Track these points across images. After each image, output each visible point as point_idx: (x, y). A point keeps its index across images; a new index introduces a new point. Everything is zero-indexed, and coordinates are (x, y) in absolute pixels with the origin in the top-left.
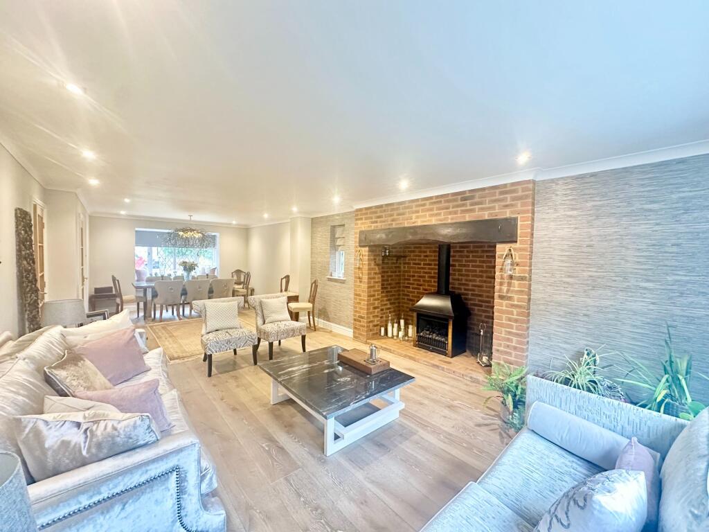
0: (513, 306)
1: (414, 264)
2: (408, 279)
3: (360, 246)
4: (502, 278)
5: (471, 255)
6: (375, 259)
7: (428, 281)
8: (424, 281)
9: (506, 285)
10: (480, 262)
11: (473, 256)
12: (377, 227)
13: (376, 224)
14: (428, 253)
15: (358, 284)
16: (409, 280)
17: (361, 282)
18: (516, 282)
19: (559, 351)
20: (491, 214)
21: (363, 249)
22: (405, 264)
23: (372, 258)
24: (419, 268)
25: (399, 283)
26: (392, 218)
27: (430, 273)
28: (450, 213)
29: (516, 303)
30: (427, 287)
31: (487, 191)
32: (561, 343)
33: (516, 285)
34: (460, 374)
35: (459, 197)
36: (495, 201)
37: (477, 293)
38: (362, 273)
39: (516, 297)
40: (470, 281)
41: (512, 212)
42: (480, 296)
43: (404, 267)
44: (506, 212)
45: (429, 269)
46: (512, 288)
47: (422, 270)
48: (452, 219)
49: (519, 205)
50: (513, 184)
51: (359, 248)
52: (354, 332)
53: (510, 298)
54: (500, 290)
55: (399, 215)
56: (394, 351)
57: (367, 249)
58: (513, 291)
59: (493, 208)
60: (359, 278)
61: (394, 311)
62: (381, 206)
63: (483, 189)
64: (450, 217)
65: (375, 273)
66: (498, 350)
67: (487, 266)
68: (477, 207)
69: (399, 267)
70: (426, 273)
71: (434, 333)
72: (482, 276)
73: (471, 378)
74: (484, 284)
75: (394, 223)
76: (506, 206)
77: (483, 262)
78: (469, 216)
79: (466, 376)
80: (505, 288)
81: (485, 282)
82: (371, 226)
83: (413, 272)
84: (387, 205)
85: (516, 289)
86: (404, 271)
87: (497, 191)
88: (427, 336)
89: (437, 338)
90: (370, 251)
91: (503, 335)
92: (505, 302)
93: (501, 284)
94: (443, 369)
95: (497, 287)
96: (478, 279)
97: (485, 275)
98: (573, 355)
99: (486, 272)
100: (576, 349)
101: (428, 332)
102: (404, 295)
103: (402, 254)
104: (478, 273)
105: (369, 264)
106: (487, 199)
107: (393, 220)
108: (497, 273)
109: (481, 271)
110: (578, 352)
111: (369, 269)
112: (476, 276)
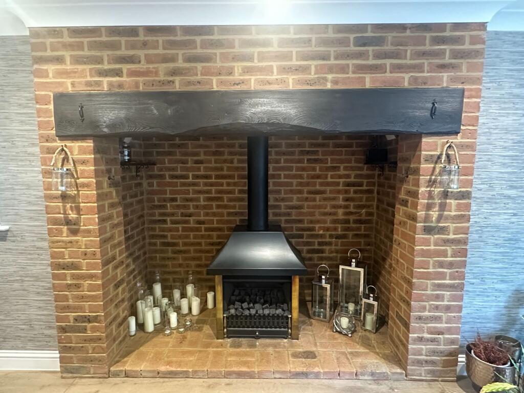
0: (447, 242)
1: (172, 177)
2: (160, 207)
3: (62, 137)
4: (430, 196)
5: (283, 158)
6: (109, 171)
7: (205, 207)
8: (197, 207)
9: (437, 208)
10: (298, 169)
11: (286, 161)
12: (120, 86)
13: (116, 79)
14: (202, 157)
15: (65, 237)
16: (164, 207)
17: (75, 232)
18: (453, 202)
19: (493, 296)
20: (416, 79)
21: (76, 145)
22: (151, 177)
23: (103, 167)
24: (183, 184)
25: (142, 216)
26: (171, 65)
27: (209, 192)
28: (331, 69)
29: (452, 236)
30: (202, 218)
31: (408, 33)
32: (497, 283)
33: (453, 207)
34: (351, 373)
35: (352, 37)
36: (424, 54)
37: (294, 217)
38: (78, 210)
39: (452, 226)
40: (283, 200)
41: (453, 80)
42: (300, 221)
43: (151, 185)
44: (441, 79)
45: (206, 184)
46: (446, 213)
47: (191, 188)
48: (335, 82)
49: (464, 68)
50: (457, 26)
51: (59, 144)
52: (62, 360)
53: (443, 230)
54: (427, 218)
55: (190, 59)
56: (195, 372)
57: (89, 144)
58: (447, 218)
59: (419, 68)
60: (68, 222)
61: (140, 273)
62: (132, 31)
63: (402, 27)
64: (330, 76)
65: (112, 206)
66: (420, 318)
67: (308, 177)
68: (388, 62)
69: (140, 185)
70: (200, 192)
71: (255, 302)
72: (300, 192)
73: (372, 374)
74: (306, 204)
75: (177, 79)
76: (443, 67)
77: (303, 169)
78: (373, 80)
79: (363, 374)
80: (434, 214)
81: (307, 199)
82: (98, 84)
83: (172, 192)
84: (151, 30)
85: (453, 213)
86: (150, 193)
87: (428, 35)
88: (247, 313)
89: (267, 312)
90: (97, 150)
91: (429, 292)
92: (433, 238)
93: (429, 207)
94: (317, 376)
95: (421, 214)
96: (295, 197)
97: (306, 189)
98: (509, 297)
99: (308, 184)
100: (514, 288)
101: (245, 305)
102: (152, 237)
103: (143, 158)
104: (294, 188)
105: (99, 185)
106: (409, 50)
107: (174, 72)
108: (422, 189)
109: (301, 184)
110: (516, 290)
111: (100, 197)
112: (291, 191)
